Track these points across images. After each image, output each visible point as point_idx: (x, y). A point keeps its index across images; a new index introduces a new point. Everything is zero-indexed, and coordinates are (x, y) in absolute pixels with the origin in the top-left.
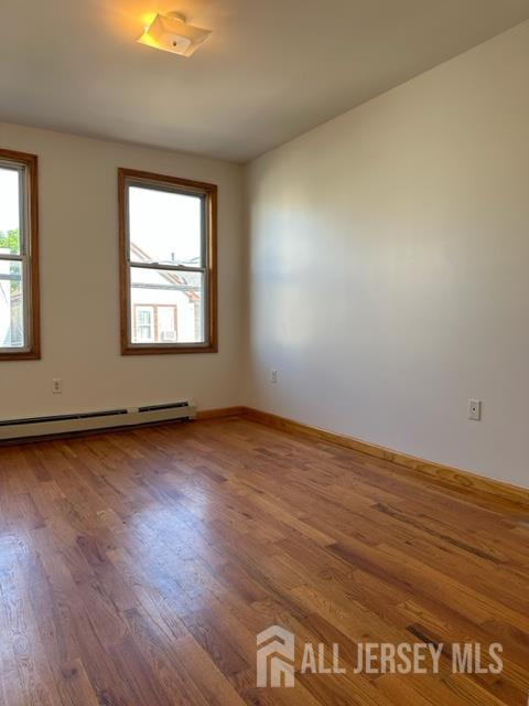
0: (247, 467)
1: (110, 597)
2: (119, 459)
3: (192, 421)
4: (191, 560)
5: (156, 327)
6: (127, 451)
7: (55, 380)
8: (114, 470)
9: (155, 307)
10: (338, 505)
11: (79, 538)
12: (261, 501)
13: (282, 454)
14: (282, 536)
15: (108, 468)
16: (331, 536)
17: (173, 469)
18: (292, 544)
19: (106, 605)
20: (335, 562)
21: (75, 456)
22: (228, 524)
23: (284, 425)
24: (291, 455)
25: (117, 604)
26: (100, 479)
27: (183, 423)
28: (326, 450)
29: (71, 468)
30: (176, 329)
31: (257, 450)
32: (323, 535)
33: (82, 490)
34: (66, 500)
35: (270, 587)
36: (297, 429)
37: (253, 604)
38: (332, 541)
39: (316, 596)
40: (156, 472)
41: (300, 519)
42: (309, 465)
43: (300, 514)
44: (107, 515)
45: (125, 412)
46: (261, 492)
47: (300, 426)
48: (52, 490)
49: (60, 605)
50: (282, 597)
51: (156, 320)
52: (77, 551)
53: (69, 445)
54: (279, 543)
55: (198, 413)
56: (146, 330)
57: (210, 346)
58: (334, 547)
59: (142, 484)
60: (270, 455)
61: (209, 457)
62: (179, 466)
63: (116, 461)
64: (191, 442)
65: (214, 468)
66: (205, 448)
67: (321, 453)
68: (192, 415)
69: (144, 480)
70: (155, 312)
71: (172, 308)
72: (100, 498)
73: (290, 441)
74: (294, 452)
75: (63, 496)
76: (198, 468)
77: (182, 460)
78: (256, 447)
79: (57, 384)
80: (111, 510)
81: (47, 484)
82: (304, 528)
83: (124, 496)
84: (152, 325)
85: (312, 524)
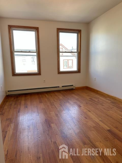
0: (87, 103)
1: (50, 137)
2: (57, 98)
3: (74, 89)
4: (71, 129)
5: (68, 65)
6: (59, 96)
7: (44, 79)
8: (56, 101)
9: (68, 60)
10: (111, 117)
11: (46, 119)
12: (90, 114)
13: (96, 100)
14: (94, 125)
15: (54, 101)
16: (108, 127)
17: (69, 102)
18: (97, 128)
19: (49, 140)
20: (109, 135)
21: (48, 97)
22: (81, 120)
23: (97, 92)
24: (99, 101)
25: (52, 139)
26: (52, 104)
27: (72, 90)
28: (109, 100)
29: (47, 100)
30: (73, 65)
31: (90, 99)
32: (106, 126)
33: (48, 106)
34: (44, 108)
35: (90, 141)
36: (101, 93)
37: (85, 146)
38: (109, 129)
39: (103, 146)
40: (65, 103)
41: (100, 121)
42: (103, 104)
43: (100, 119)
44: (53, 114)
45: (59, 87)
46: (90, 111)
47: (102, 92)
48: (42, 106)
49: (39, 138)
50: (93, 145)
51: (68, 63)
52: (45, 123)
53: (47, 94)
54: (94, 127)
55: (76, 88)
56: (66, 66)
57: (79, 71)
58: (109, 131)
59: (61, 106)
60: (93, 100)
61: (77, 100)
62: (70, 101)
63: (56, 99)
64: (73, 95)
65: (79, 103)
66: (77, 97)
67: (107, 101)
68: (74, 88)
69: (62, 105)
70: (68, 61)
71: (72, 60)
72: (51, 108)
73: (98, 97)
74: (100, 100)
75: (44, 107)
76: (74, 103)
77: (71, 100)
78: (90, 98)
79: (44, 80)
80: (53, 112)
81: (41, 104)
82: (101, 123)
83: (57, 109)
84: (67, 64)
85: (103, 122)
